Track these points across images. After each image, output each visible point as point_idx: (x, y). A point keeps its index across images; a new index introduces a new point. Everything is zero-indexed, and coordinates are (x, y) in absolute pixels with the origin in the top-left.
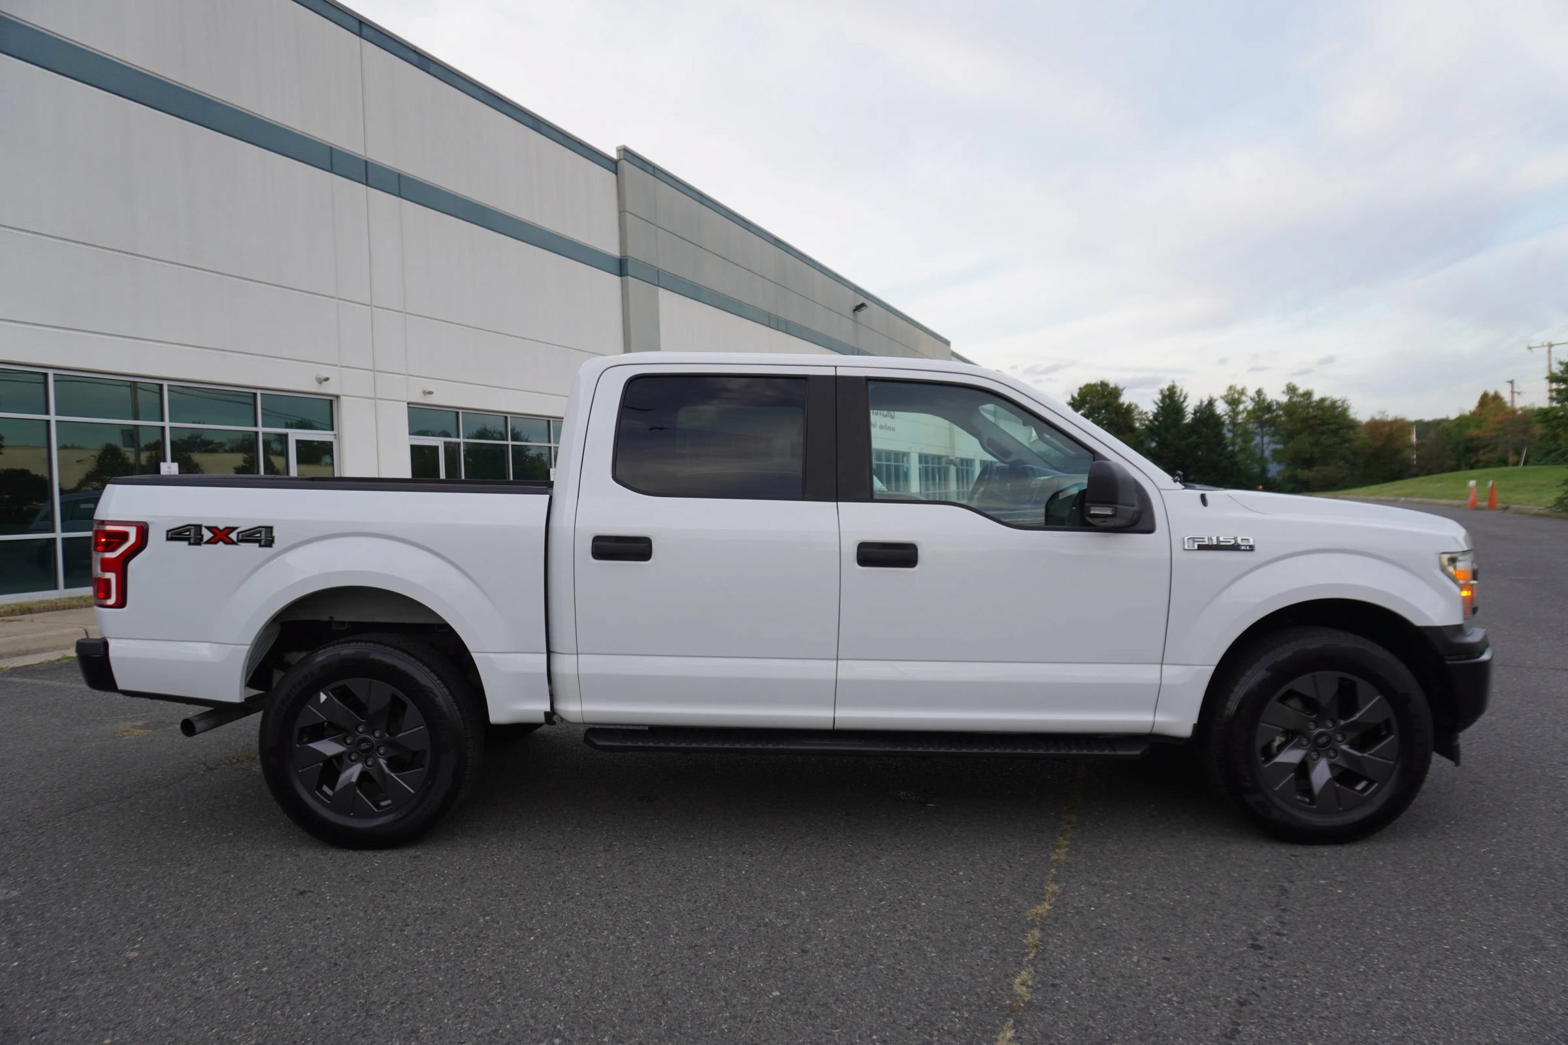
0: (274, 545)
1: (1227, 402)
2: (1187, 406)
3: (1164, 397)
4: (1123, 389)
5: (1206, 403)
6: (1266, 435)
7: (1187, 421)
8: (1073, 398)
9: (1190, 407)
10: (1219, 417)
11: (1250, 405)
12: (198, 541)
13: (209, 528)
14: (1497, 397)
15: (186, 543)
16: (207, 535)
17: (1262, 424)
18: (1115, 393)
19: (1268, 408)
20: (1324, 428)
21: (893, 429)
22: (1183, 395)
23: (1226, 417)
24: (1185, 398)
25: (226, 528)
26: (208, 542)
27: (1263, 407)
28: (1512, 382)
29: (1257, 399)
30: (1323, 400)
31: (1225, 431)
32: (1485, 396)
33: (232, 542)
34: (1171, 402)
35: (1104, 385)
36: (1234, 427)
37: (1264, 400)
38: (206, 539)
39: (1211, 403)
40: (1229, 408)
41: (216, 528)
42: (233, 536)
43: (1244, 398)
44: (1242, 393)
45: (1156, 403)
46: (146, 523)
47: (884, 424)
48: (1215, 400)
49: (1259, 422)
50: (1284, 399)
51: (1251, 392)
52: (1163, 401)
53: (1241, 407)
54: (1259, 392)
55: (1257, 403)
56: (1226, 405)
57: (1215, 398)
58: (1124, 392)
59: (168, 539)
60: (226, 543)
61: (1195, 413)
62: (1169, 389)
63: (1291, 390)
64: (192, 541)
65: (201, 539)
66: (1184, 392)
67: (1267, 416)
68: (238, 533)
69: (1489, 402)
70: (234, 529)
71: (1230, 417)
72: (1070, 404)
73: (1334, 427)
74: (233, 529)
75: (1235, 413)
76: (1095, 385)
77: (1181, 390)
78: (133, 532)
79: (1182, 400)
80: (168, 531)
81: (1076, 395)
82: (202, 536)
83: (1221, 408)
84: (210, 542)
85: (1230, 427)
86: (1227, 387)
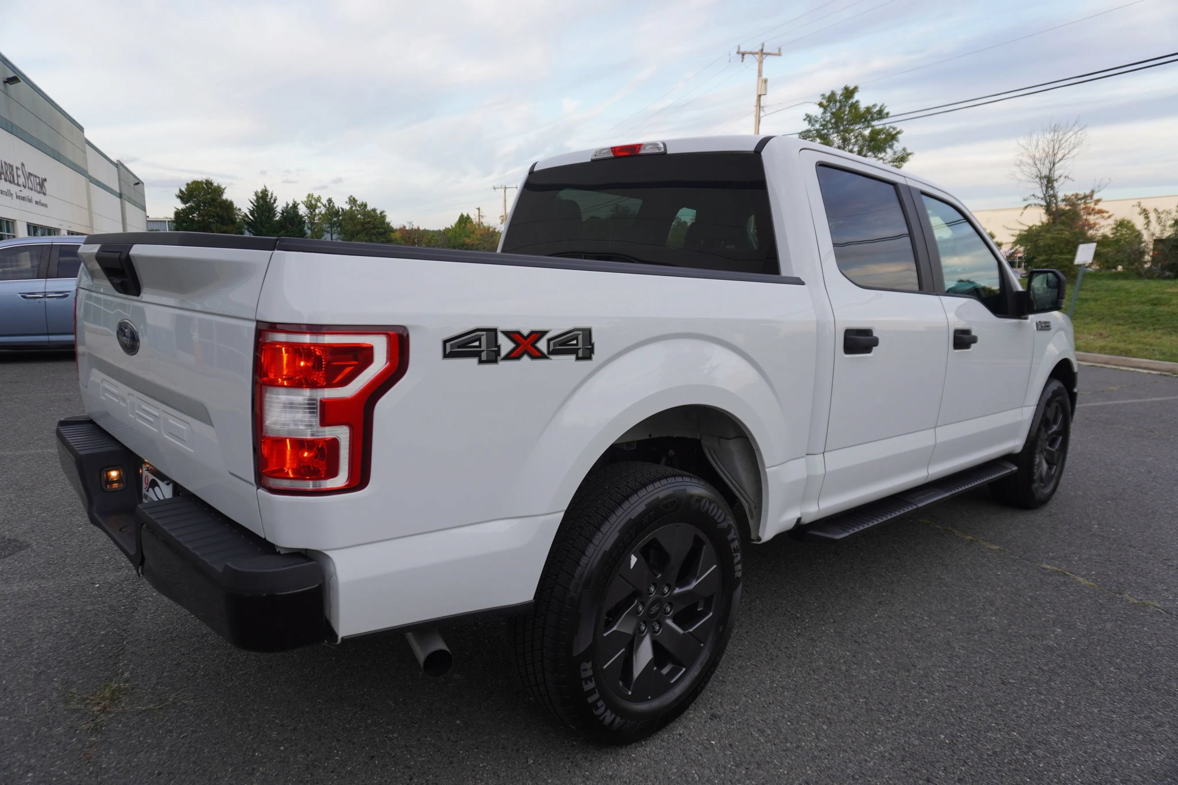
0: (594, 357)
1: (307, 207)
2: (277, 206)
3: (258, 198)
4: (225, 188)
5: (291, 205)
6: (334, 233)
7: (277, 219)
8: (181, 191)
9: (279, 207)
10: (301, 217)
11: (323, 210)
12: (493, 357)
13: (509, 334)
14: (468, 217)
15: (475, 360)
16: (506, 345)
17: (332, 225)
18: (219, 191)
19: (337, 213)
20: (375, 231)
21: (45, 205)
22: (273, 198)
23: (306, 218)
24: (275, 200)
25: (532, 333)
26: (508, 357)
27: (332, 212)
28: (479, 209)
29: (328, 206)
30: (374, 210)
31: (306, 228)
32: (462, 216)
33: (542, 356)
34: (264, 202)
35: (209, 183)
36: (312, 226)
37: (333, 207)
38: (504, 352)
39: (295, 206)
40: (308, 211)
41: (518, 333)
42: (542, 345)
43: (319, 204)
44: (318, 200)
45: (252, 202)
46: (404, 328)
47: (38, 201)
48: (299, 204)
49: (330, 223)
50: (347, 207)
51: (324, 201)
52: (257, 201)
53: (317, 211)
54: (330, 201)
55: (328, 209)
56: (306, 209)
57: (298, 202)
58: (225, 191)
59: (446, 356)
60: (533, 357)
61: (282, 214)
62: (262, 192)
63: (352, 201)
64: (484, 356)
65: (498, 353)
66: (274, 195)
67: (335, 219)
68: (549, 340)
69: (464, 220)
70: (544, 333)
71: (309, 217)
72: (179, 197)
73: (382, 230)
74: (542, 334)
75: (312, 215)
76: (201, 183)
77: (272, 194)
78: (380, 345)
79: (272, 201)
80: (445, 342)
81: (183, 189)
82: (499, 347)
83: (303, 210)
84: (512, 356)
85: (310, 226)
86: (306, 195)
